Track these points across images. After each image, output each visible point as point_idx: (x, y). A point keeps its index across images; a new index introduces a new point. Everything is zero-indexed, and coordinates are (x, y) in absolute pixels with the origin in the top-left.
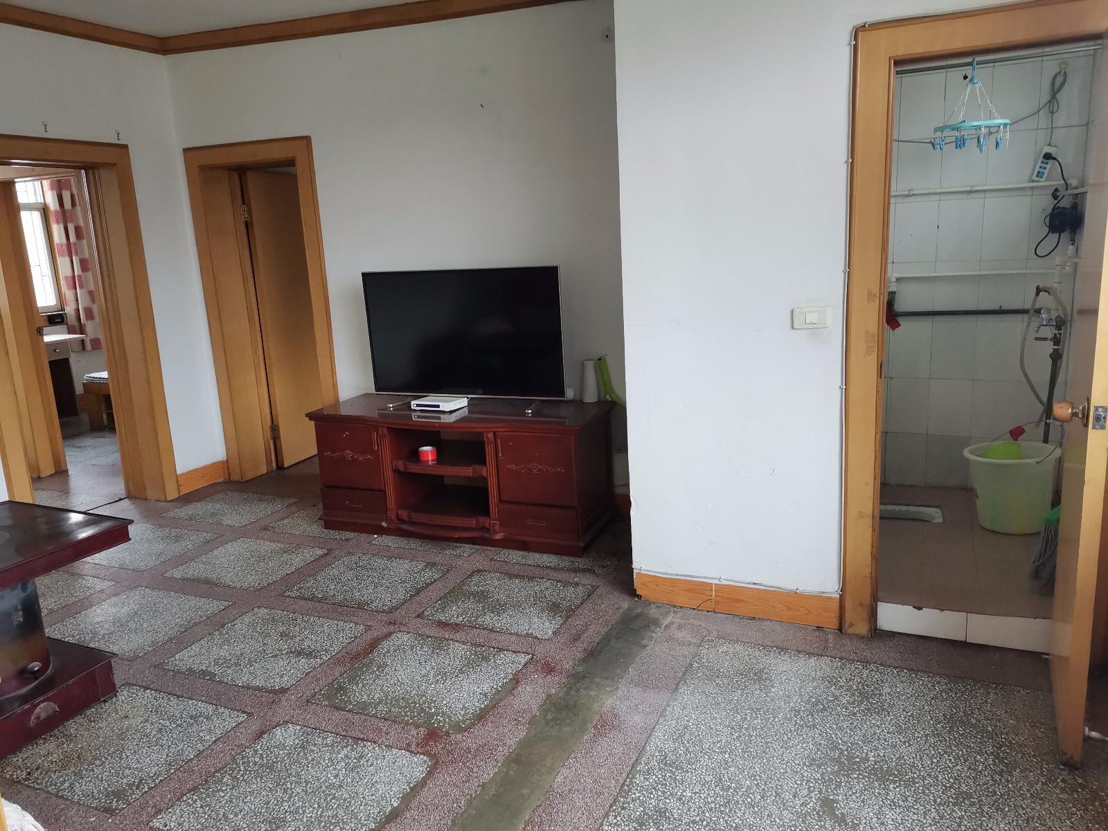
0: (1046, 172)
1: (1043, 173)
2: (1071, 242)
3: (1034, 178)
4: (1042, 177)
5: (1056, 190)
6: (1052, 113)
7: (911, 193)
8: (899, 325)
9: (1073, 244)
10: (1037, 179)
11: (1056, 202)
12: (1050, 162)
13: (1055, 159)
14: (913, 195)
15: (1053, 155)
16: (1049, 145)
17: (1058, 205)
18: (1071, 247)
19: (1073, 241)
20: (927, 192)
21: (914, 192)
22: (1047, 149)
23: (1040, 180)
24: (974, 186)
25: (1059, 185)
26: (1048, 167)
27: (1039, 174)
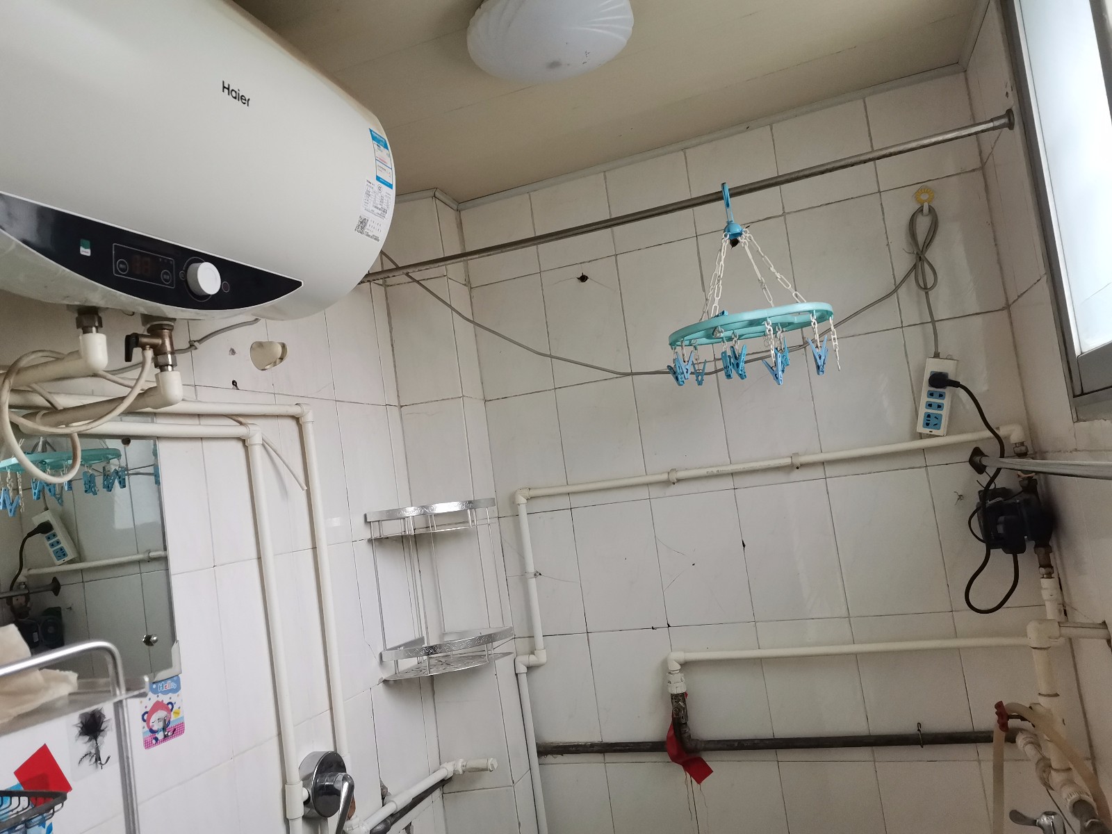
0: (944, 413)
1: (938, 417)
2: (1043, 570)
3: (921, 429)
4: (937, 426)
5: (977, 452)
6: (926, 289)
7: (674, 477)
8: (709, 771)
9: (1049, 576)
10: (927, 431)
11: (984, 479)
12: (948, 391)
13: (956, 384)
14: (679, 480)
15: (951, 377)
16: (937, 355)
17: (992, 487)
18: (1046, 583)
19: (1047, 567)
20: (703, 472)
21: (681, 474)
22: (934, 366)
23: (935, 432)
24: (797, 454)
25: (982, 440)
26: (946, 402)
27: (931, 421)
